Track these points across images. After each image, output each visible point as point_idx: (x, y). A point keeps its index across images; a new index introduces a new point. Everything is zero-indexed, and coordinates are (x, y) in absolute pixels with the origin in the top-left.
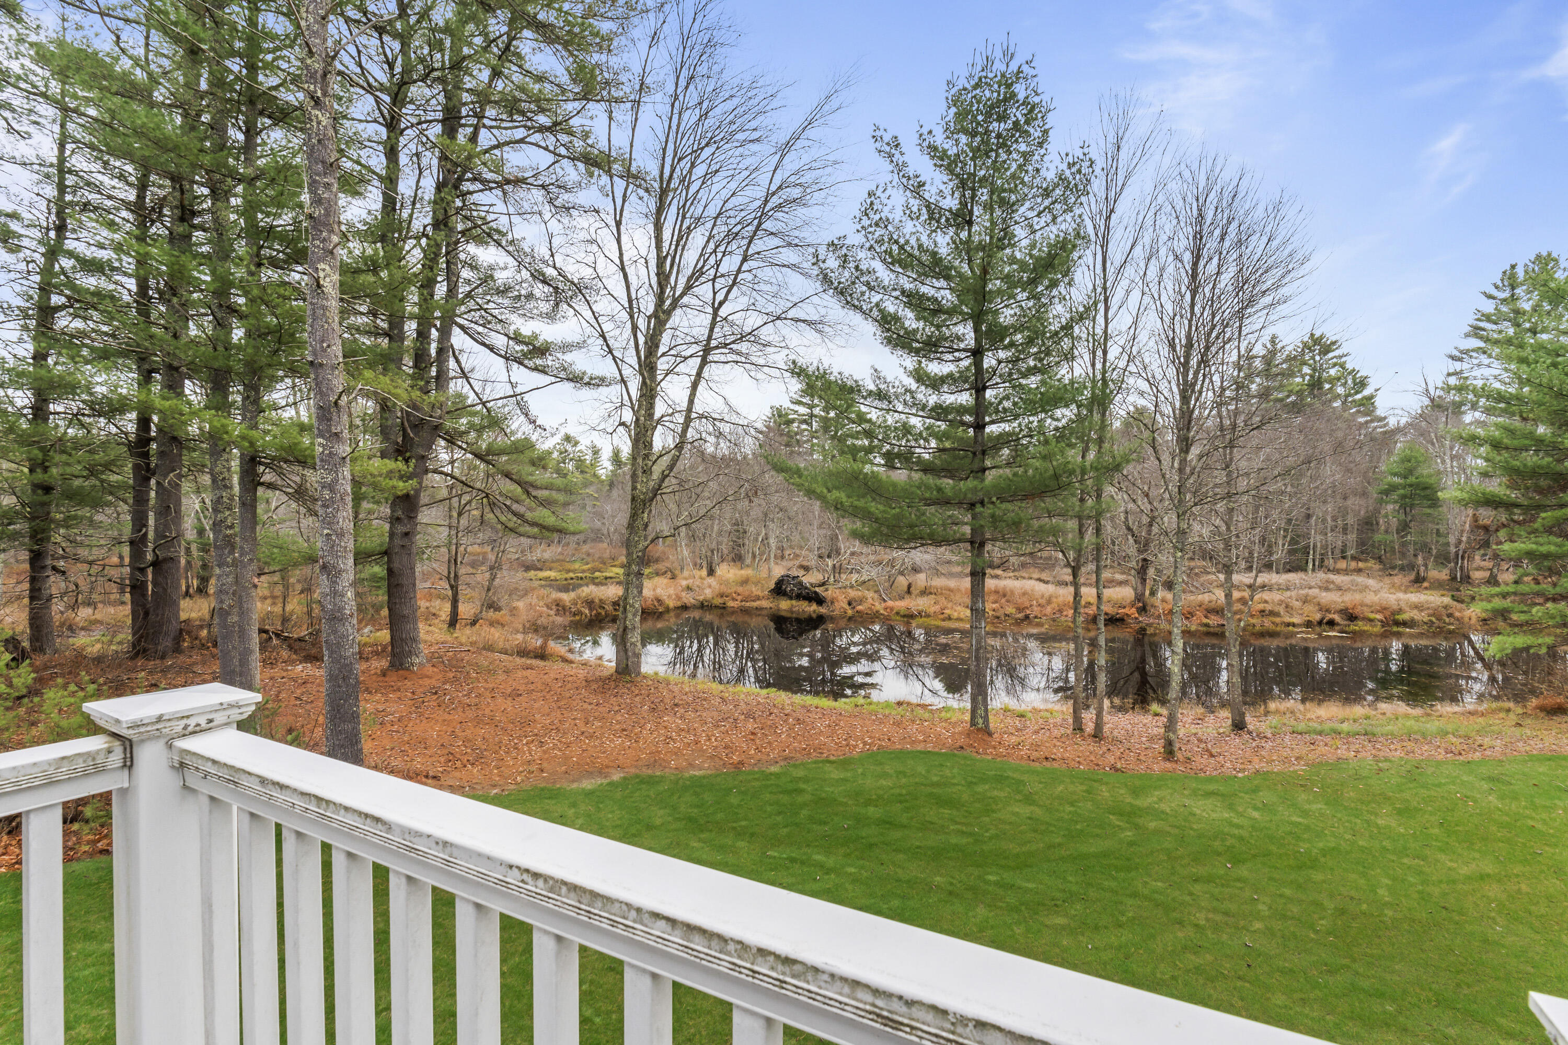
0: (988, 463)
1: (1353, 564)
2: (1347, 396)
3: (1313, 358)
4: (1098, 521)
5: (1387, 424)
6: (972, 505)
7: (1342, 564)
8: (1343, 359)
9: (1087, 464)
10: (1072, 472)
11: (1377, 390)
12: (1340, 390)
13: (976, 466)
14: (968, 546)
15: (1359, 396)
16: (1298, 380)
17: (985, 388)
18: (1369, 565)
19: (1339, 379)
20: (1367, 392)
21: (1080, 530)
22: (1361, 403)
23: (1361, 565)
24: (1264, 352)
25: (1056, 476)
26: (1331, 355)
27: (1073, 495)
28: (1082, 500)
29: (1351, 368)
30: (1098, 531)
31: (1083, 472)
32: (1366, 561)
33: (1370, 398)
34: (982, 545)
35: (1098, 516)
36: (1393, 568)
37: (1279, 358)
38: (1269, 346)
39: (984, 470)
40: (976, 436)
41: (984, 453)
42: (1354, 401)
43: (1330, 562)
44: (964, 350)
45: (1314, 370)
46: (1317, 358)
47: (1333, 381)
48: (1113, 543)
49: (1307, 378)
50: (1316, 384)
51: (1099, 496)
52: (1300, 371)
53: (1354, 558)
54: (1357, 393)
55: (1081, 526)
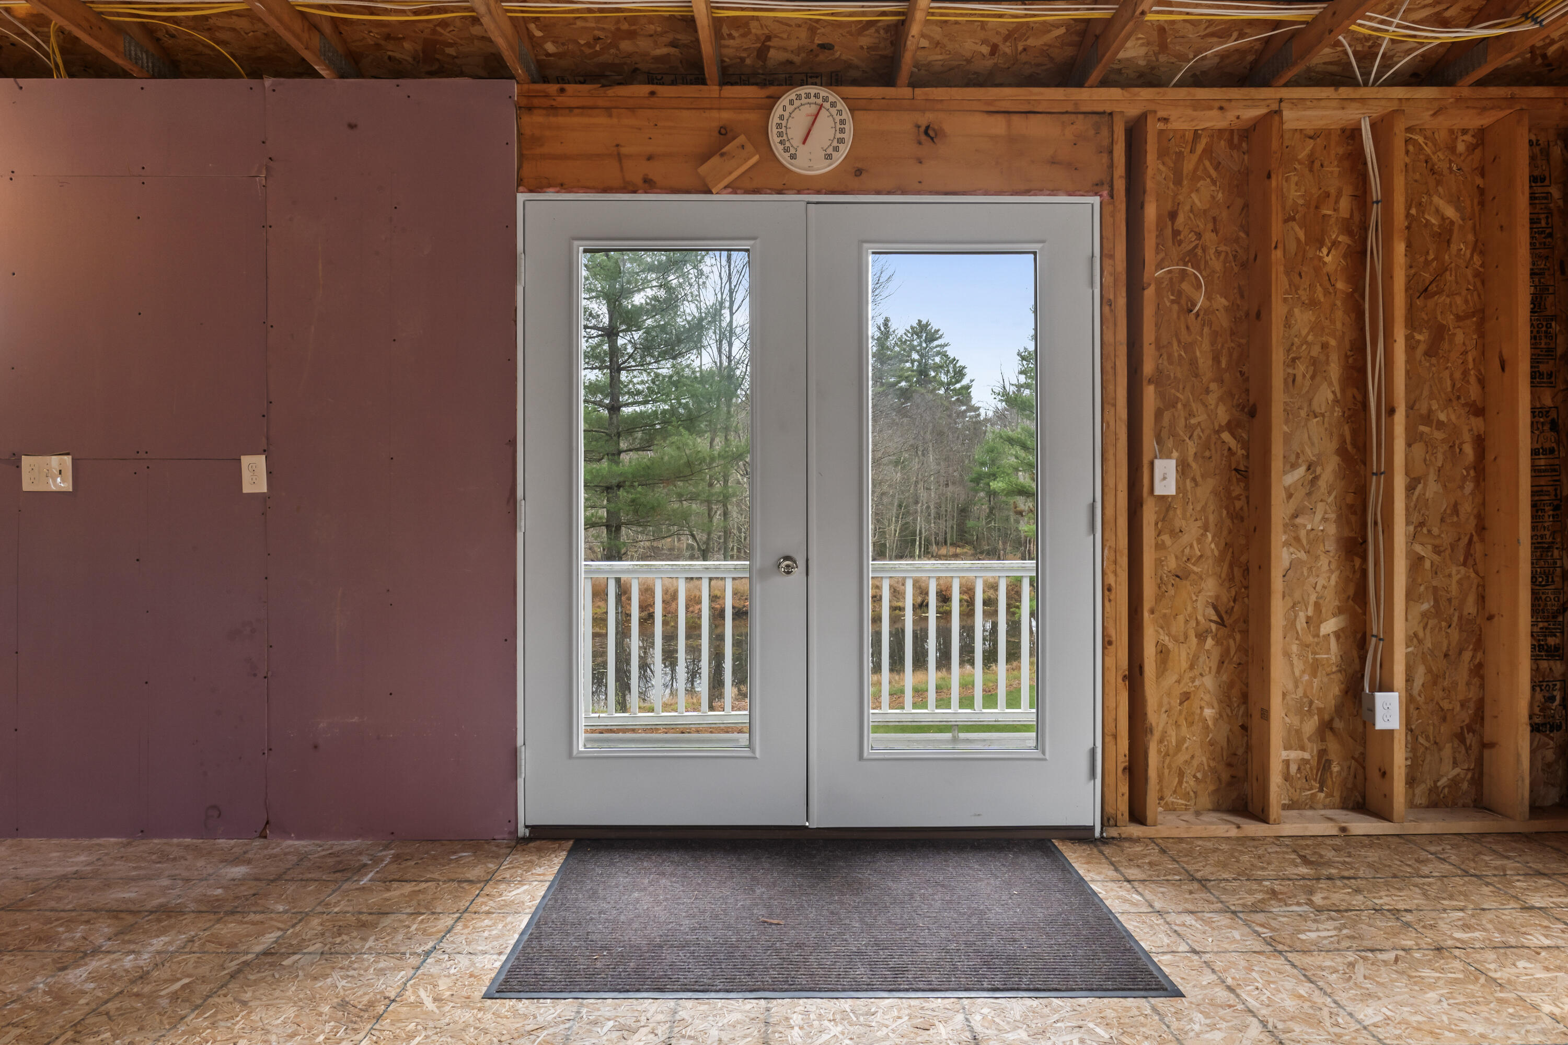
0: (623, 445)
1: (952, 550)
2: (949, 384)
3: (920, 344)
4: (725, 506)
5: (979, 415)
6: (608, 489)
7: (943, 551)
8: (946, 349)
9: (716, 453)
10: (703, 460)
11: (972, 381)
12: (944, 378)
13: (612, 449)
14: (604, 529)
15: (958, 386)
16: (908, 365)
17: (619, 370)
18: (965, 550)
19: (941, 367)
20: (965, 382)
21: (709, 515)
22: (957, 392)
23: (959, 550)
24: (877, 334)
25: (689, 464)
26: (936, 343)
27: (703, 480)
28: (711, 485)
29: (952, 357)
30: (725, 514)
31: (713, 459)
32: (963, 547)
33: (968, 387)
34: (618, 529)
35: (725, 500)
36: (982, 553)
37: (891, 342)
38: (883, 329)
39: (620, 452)
40: (611, 418)
41: (619, 435)
42: (955, 390)
43: (934, 548)
44: (598, 329)
45: (922, 356)
46: (924, 345)
47: (938, 368)
48: (740, 530)
49: (916, 364)
50: (923, 372)
51: (726, 481)
52: (909, 356)
53: (952, 544)
54: (958, 382)
55: (710, 510)
